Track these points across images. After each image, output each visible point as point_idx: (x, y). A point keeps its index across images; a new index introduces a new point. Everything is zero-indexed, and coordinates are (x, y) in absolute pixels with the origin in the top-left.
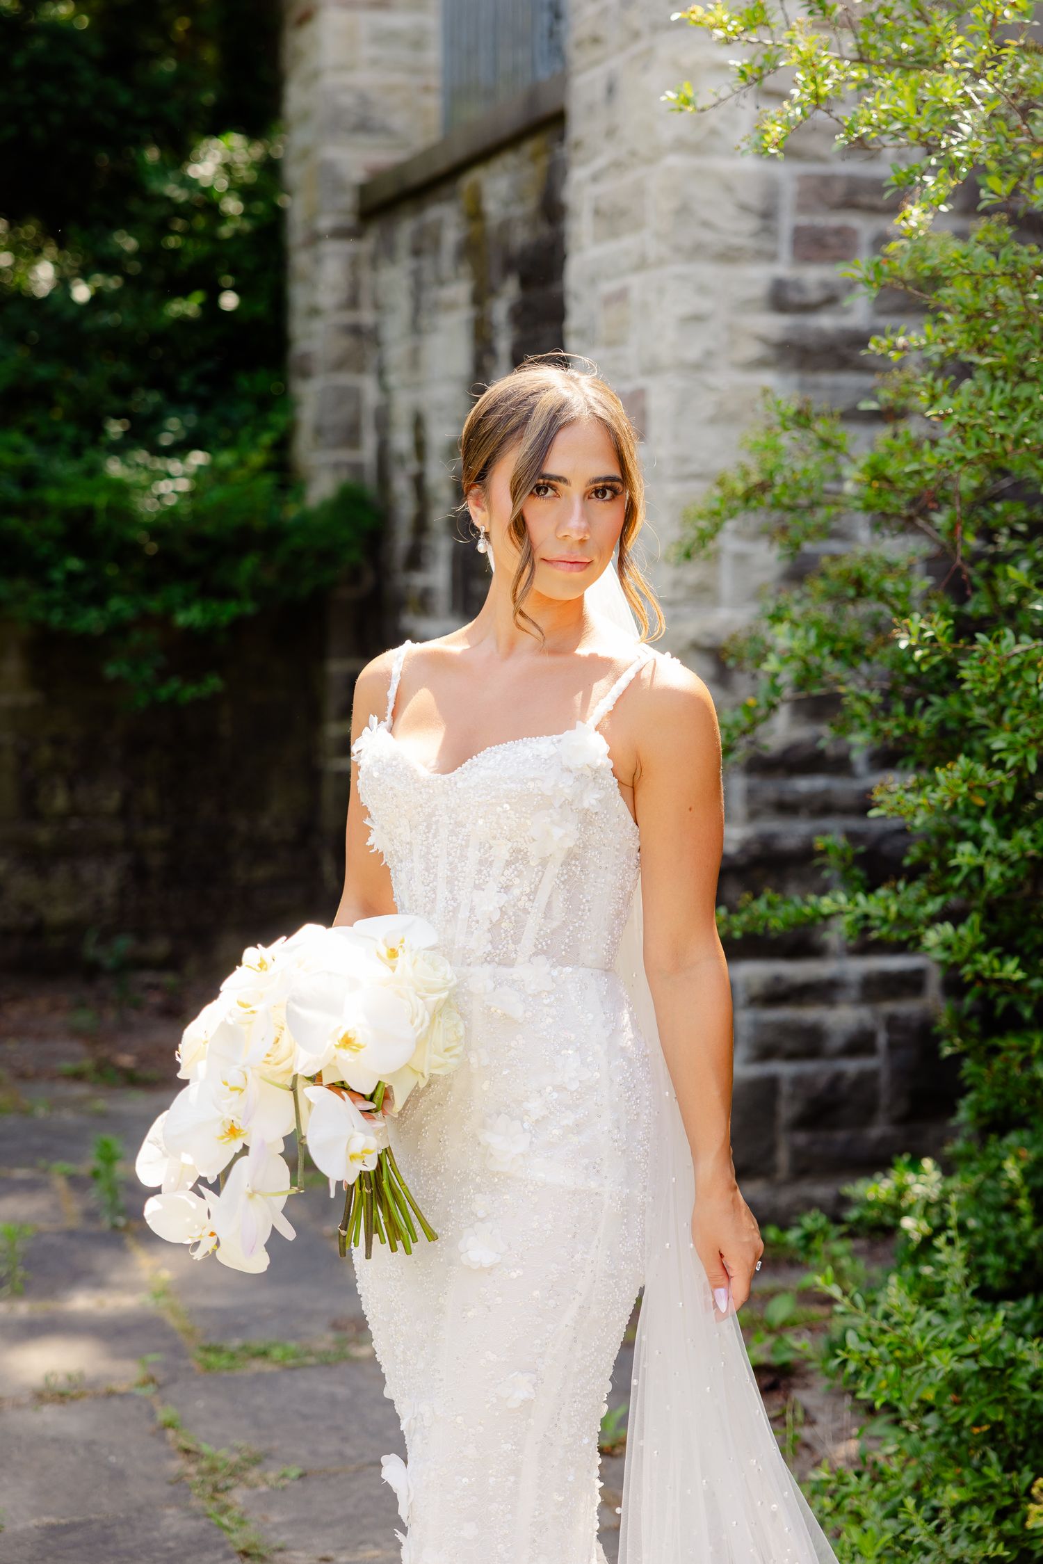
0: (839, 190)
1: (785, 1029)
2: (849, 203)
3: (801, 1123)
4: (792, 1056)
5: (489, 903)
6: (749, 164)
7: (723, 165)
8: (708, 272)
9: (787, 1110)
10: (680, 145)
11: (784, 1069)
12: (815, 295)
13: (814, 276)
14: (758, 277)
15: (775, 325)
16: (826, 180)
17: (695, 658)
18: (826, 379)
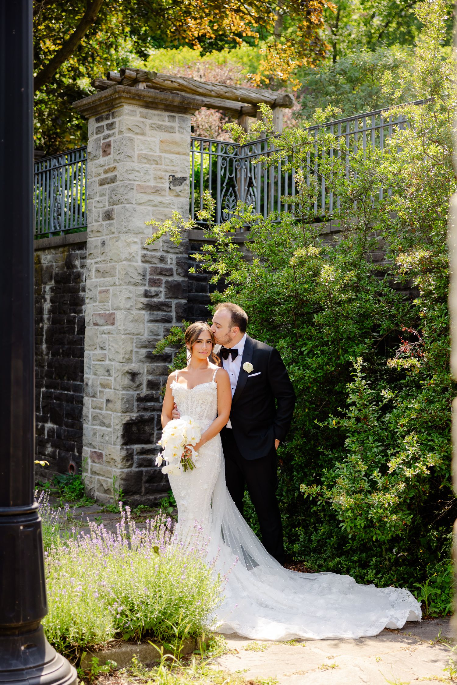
0: (159, 270)
1: (144, 460)
2: (161, 274)
3: (147, 482)
4: (145, 466)
5: (199, 410)
6: (140, 264)
7: (135, 264)
8: (132, 288)
9: (144, 479)
10: (126, 259)
11: (144, 469)
12: (154, 294)
13: (153, 289)
14: (142, 289)
15: (145, 300)
16: (156, 268)
17: (127, 375)
18: (155, 312)
